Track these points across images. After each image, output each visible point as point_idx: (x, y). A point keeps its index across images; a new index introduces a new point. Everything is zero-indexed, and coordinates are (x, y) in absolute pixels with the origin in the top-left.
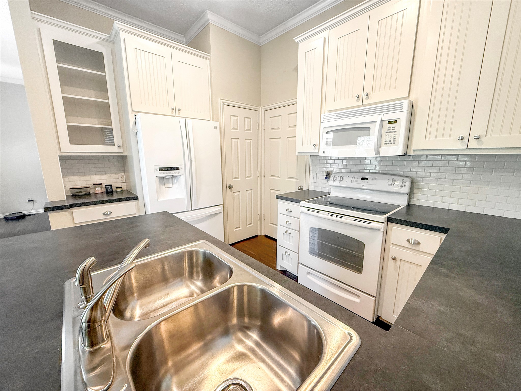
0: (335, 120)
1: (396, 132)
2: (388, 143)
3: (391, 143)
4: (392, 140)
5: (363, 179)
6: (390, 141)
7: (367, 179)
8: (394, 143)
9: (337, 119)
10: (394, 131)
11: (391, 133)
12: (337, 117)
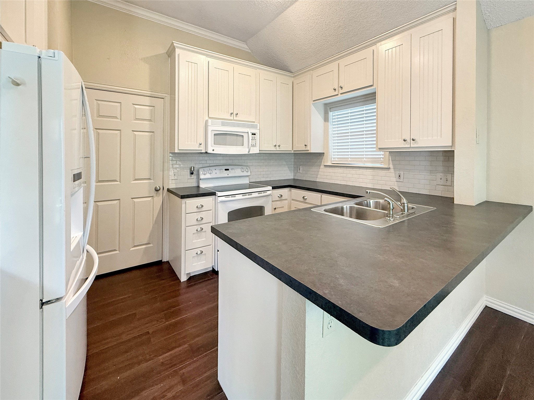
0: (221, 126)
1: (256, 140)
2: (253, 146)
3: (254, 146)
4: (255, 144)
5: (226, 170)
6: (254, 145)
7: (228, 170)
8: (255, 146)
9: (222, 125)
10: (255, 139)
11: (253, 140)
12: (222, 123)
